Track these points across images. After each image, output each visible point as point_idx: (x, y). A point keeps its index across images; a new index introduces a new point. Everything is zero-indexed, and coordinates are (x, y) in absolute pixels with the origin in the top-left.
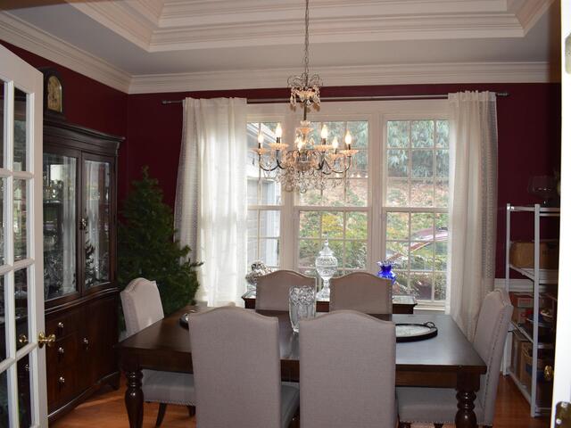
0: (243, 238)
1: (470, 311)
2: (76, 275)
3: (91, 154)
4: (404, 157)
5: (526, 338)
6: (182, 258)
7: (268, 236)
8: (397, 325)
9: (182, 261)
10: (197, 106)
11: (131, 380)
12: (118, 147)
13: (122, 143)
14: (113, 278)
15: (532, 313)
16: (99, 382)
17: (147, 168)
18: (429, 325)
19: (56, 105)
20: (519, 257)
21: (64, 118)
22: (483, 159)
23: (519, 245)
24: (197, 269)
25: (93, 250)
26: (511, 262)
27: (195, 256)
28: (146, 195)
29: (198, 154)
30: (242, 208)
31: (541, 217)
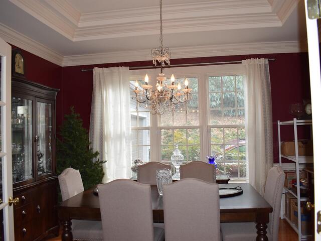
0: (129, 146)
1: (260, 183)
2: (33, 170)
3: (40, 99)
4: (218, 102)
5: (293, 196)
6: (94, 158)
7: (144, 144)
8: (220, 189)
9: (94, 160)
10: (101, 72)
11: (65, 227)
12: (56, 95)
13: (59, 93)
14: (54, 170)
15: (296, 181)
16: (47, 232)
17: (73, 107)
18: (238, 188)
19: (20, 70)
20: (287, 150)
21: (24, 77)
22: (263, 96)
23: (286, 143)
24: (103, 164)
25: (42, 156)
26: (282, 154)
27: (102, 157)
28: (72, 123)
29: (102, 99)
30: (128, 129)
31: (297, 126)
